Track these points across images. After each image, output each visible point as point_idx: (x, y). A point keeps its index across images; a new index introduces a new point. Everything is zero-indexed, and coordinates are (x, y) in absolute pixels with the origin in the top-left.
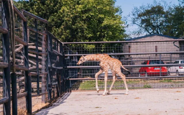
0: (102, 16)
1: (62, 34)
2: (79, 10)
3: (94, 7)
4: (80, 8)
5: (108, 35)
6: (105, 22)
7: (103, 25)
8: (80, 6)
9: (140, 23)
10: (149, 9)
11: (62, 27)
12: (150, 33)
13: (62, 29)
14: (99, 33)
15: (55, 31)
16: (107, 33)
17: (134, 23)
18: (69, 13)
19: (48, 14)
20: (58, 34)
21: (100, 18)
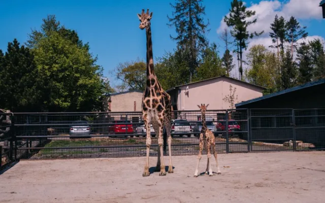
0: (78, 75)
1: (33, 94)
2: (55, 69)
3: (71, 67)
4: (56, 68)
5: (83, 94)
6: (81, 82)
7: (78, 84)
8: (57, 65)
9: (124, 77)
10: (133, 65)
11: (34, 87)
12: (133, 88)
13: (33, 89)
14: (74, 92)
15: (27, 91)
16: (82, 92)
17: (118, 78)
18: (41, 74)
19: (21, 74)
20: (30, 94)
21: (76, 77)
